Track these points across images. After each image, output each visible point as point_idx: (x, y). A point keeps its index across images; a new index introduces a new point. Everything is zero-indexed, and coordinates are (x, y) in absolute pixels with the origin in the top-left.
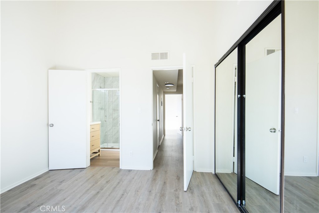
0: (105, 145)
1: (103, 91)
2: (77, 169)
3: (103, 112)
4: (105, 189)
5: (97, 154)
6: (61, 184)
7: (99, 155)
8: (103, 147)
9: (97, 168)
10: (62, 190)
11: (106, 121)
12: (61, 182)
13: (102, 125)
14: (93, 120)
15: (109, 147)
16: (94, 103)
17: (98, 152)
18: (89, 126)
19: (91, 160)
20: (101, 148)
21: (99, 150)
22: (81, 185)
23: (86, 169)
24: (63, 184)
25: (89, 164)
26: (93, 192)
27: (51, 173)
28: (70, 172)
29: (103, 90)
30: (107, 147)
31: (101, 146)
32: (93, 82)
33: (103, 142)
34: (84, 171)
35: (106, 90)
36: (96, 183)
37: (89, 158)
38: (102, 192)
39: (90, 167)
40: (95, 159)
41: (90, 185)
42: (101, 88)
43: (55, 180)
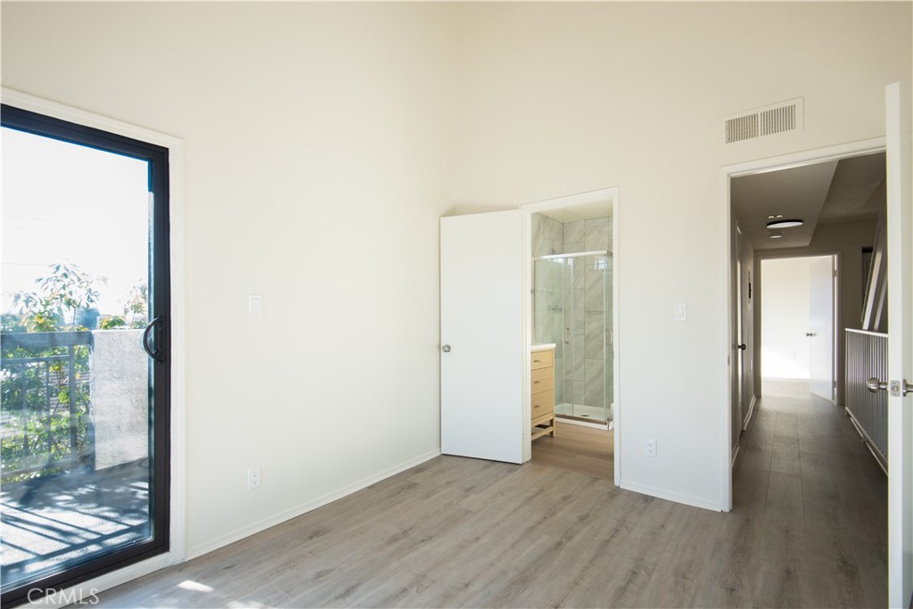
0: (565, 408)
1: (561, 261)
2: (500, 464)
3: (557, 317)
4: (577, 538)
5: (547, 431)
6: (468, 496)
7: (552, 433)
8: (562, 414)
9: (548, 472)
10: (469, 511)
11: (567, 343)
12: (468, 490)
13: (558, 353)
14: (535, 340)
15: (575, 415)
16: (538, 294)
17: (549, 424)
18: (529, 355)
19: (534, 443)
20: (557, 416)
21: (552, 421)
22: (515, 511)
23: (523, 468)
24: (473, 496)
25: (528, 457)
26: (545, 540)
27: (446, 463)
28: (486, 467)
29: (559, 258)
30: (571, 415)
31: (558, 409)
32: (535, 239)
33: (560, 400)
34: (518, 474)
35: (566, 259)
36: (552, 513)
37: (529, 439)
38: (568, 544)
39: (530, 464)
40: (544, 443)
41: (536, 518)
42: (553, 252)
43: (454, 481)
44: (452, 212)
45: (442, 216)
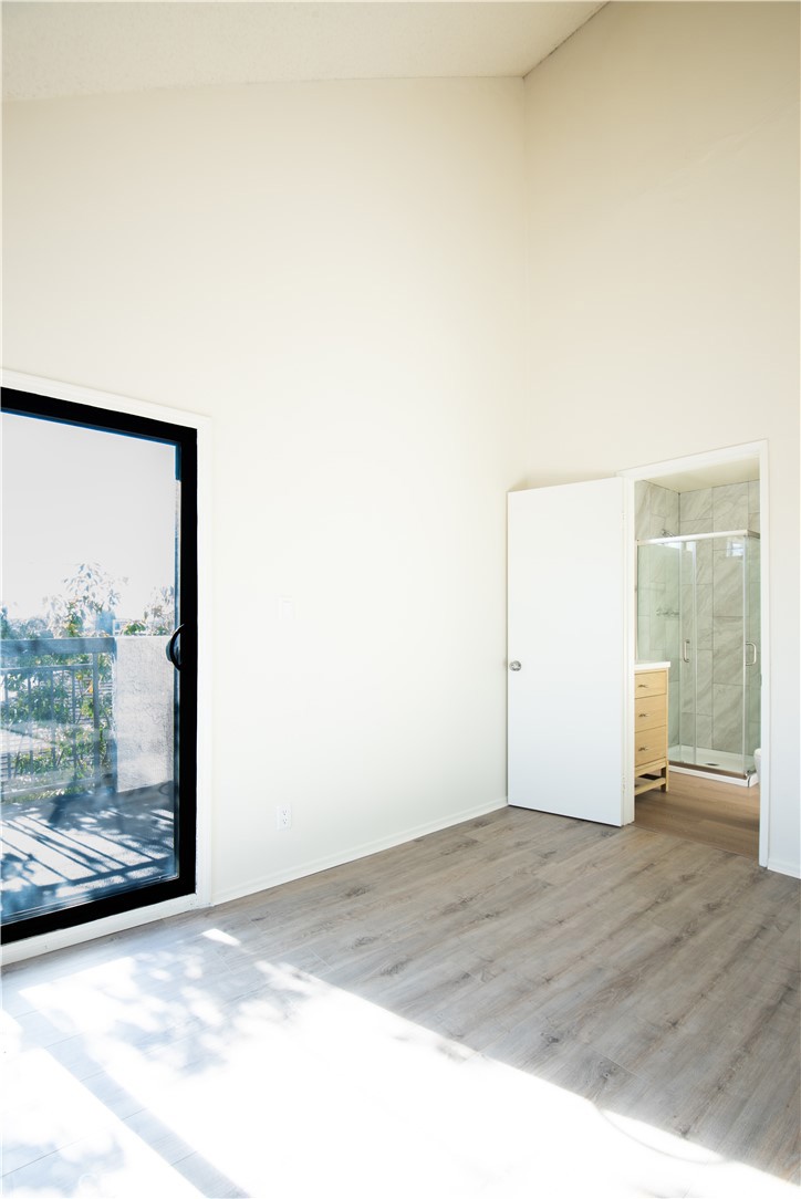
0: (684, 753)
1: (678, 546)
2: (590, 824)
3: (671, 624)
4: (704, 934)
5: (657, 784)
6: (545, 864)
7: (664, 786)
8: (678, 760)
9: (659, 842)
10: (549, 884)
11: (686, 661)
12: (546, 856)
13: (674, 674)
14: (639, 657)
15: (698, 764)
16: (642, 592)
17: (659, 774)
18: (632, 677)
19: (638, 798)
20: (672, 763)
21: (664, 770)
22: (612, 890)
23: (622, 832)
24: (552, 865)
25: (631, 818)
26: (657, 933)
27: (515, 817)
28: (569, 827)
29: (673, 543)
30: (691, 763)
31: (674, 753)
32: (639, 516)
33: (675, 740)
34: (615, 840)
35: (684, 543)
36: (666, 896)
37: (631, 793)
38: (692, 942)
39: (633, 828)
40: (653, 801)
41: (643, 901)
42: (665, 534)
43: (527, 842)
44: (523, 485)
45: (510, 491)
